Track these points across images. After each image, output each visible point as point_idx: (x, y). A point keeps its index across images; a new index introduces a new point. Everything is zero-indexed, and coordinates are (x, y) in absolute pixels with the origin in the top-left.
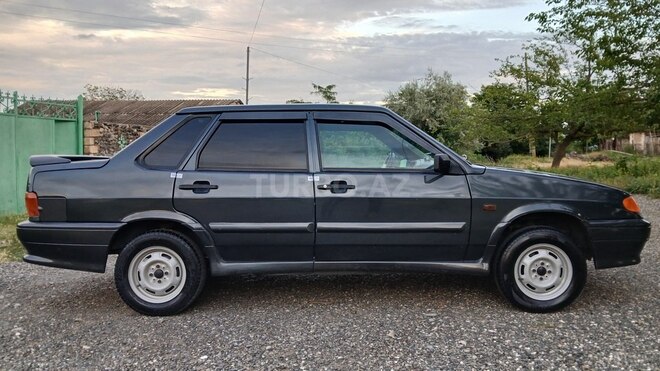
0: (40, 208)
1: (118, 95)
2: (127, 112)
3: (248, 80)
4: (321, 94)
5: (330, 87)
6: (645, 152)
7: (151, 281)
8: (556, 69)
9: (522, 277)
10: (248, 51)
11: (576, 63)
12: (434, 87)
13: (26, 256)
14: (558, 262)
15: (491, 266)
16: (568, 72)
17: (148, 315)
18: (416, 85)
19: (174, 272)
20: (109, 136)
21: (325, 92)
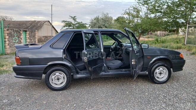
0: (21, 61)
1: (5, 18)
2: (12, 24)
3: (52, 15)
4: (72, 19)
5: (75, 17)
6: (159, 36)
7: (56, 81)
8: (139, 13)
9: (156, 75)
10: (52, 6)
11: (145, 11)
12: (104, 17)
13: (16, 76)
14: (165, 71)
15: (148, 73)
16: (142, 14)
17: (55, 91)
18: (99, 17)
19: (63, 78)
20: (12, 33)
21: (73, 18)
